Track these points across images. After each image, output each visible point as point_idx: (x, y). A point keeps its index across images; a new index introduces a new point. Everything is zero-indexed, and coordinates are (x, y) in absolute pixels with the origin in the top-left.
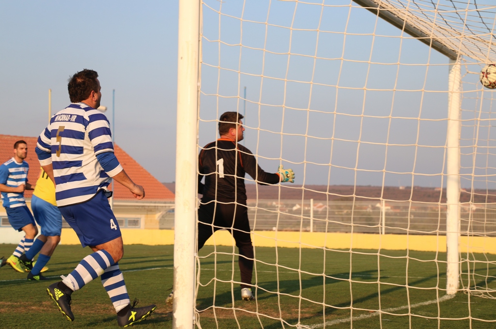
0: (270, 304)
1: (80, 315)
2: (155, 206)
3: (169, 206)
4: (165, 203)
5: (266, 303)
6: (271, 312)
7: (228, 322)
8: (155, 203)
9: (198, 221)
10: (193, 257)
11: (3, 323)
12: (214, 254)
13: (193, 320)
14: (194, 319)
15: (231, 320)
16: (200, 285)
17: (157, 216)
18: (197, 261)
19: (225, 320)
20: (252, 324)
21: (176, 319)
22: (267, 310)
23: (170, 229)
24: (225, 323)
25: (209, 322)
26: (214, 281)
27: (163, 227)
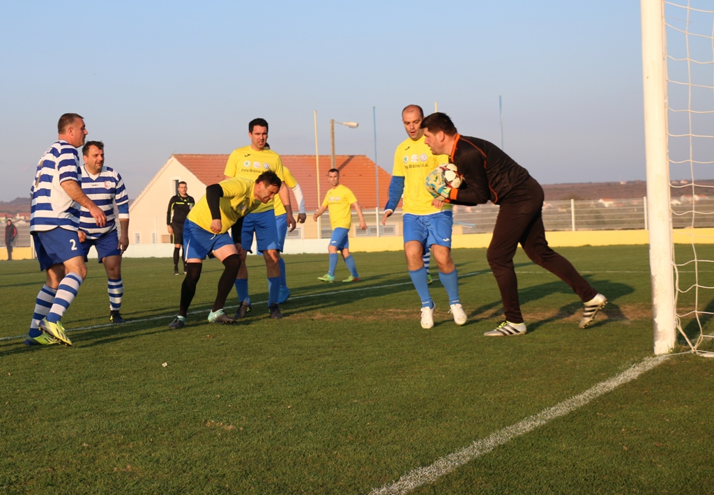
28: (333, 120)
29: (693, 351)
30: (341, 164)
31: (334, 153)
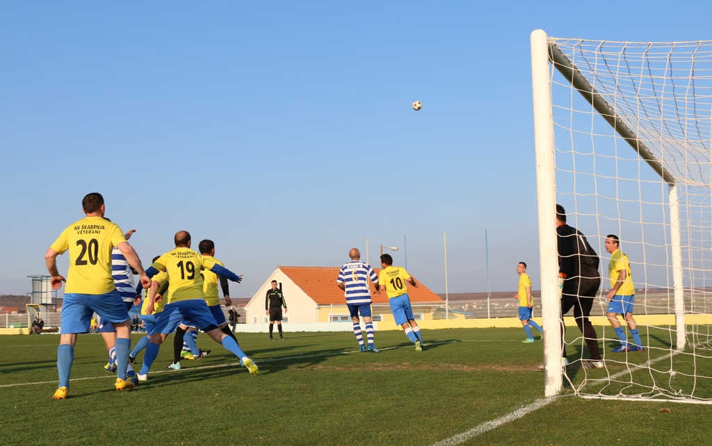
21: (547, 371)
29: (575, 394)
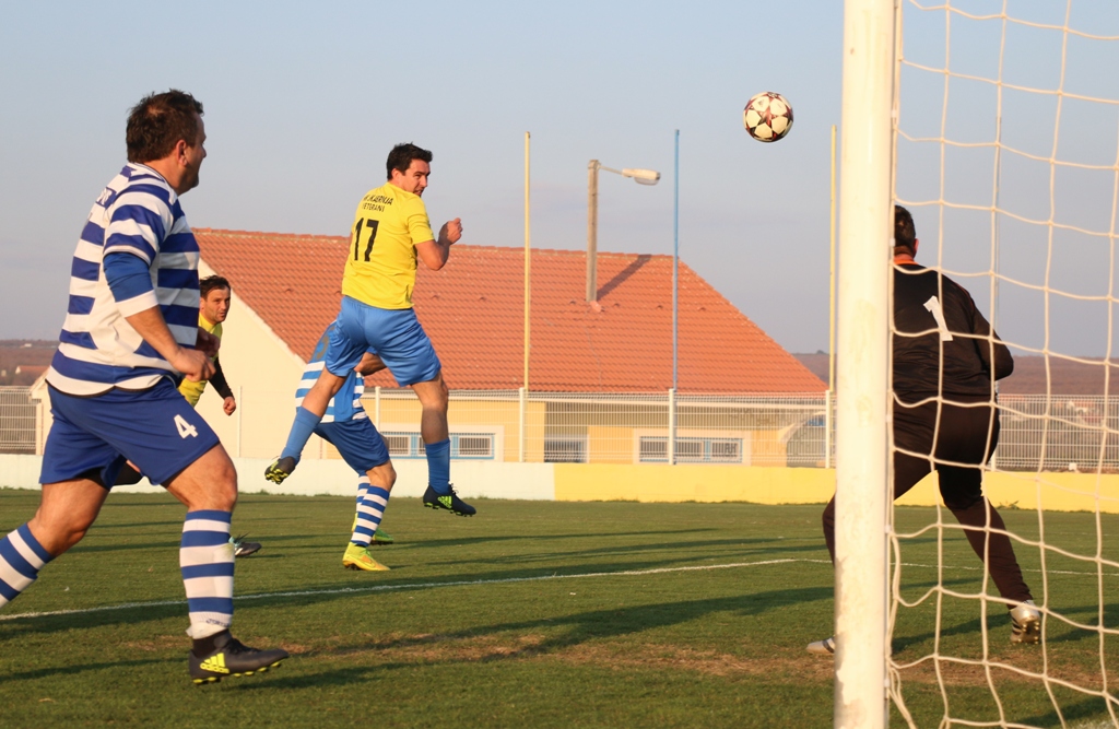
0: (1072, 651)
1: (609, 669)
2: (777, 411)
3: (811, 411)
4: (802, 403)
5: (1061, 649)
6: (1074, 671)
7: (968, 695)
8: (777, 402)
9: (893, 448)
10: (883, 536)
11: (432, 684)
12: (936, 530)
13: (885, 689)
14: (887, 684)
15: (974, 688)
16: (899, 604)
17: (782, 433)
18: (892, 543)
19: (959, 689)
20: (1028, 700)
21: (842, 684)
22: (1063, 667)
23: (813, 465)
24: (960, 696)
25: (920, 692)
26: (936, 593)
27: (795, 460)
28: (596, 162)
30: (614, 275)
31: (594, 247)
